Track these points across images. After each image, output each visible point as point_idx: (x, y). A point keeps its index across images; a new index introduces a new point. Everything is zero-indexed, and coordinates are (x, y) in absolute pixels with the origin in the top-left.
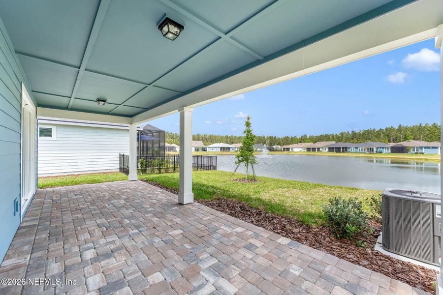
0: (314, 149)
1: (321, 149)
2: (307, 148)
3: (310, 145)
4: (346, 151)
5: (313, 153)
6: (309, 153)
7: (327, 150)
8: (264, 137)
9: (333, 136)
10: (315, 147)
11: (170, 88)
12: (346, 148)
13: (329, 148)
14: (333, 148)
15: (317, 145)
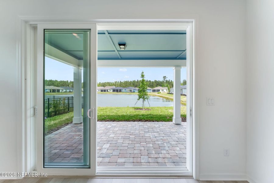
0: (105, 91)
1: (109, 91)
2: (101, 90)
3: (102, 88)
4: (121, 91)
5: (105, 93)
6: (102, 93)
7: (112, 91)
8: (68, 81)
9: (111, 83)
10: (105, 89)
11: (120, 54)
12: (121, 90)
13: (113, 90)
14: (115, 90)
15: (106, 88)
